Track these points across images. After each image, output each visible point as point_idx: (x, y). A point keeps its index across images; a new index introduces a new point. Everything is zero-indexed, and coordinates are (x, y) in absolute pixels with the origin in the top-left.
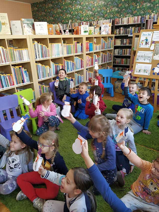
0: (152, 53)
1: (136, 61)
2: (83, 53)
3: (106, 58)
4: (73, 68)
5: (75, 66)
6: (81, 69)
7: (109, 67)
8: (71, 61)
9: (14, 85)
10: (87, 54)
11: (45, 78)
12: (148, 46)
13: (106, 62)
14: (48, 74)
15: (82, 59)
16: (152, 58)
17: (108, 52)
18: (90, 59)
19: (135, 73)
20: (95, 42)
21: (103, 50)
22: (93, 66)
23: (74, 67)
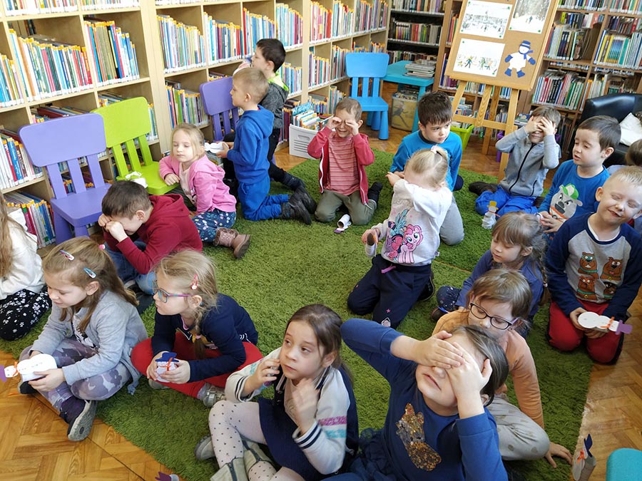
0: (509, 8)
1: (461, 30)
3: (370, 17)
6: (293, 47)
7: (375, 46)
8: (265, 18)
9: (90, 82)
11: (185, 67)
14: (196, 53)
15: (298, 13)
16: (506, 25)
18: (321, 14)
19: (457, 68)
22: (329, 39)
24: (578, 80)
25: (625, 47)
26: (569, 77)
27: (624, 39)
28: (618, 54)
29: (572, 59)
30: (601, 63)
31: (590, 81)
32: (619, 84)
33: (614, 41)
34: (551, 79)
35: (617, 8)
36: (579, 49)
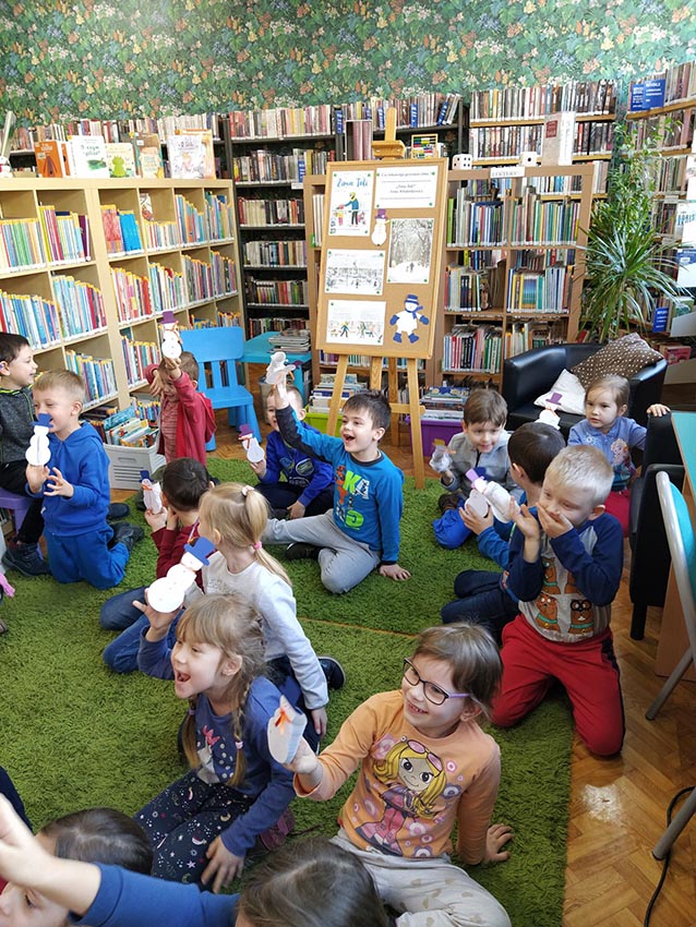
0: (381, 255)
1: (325, 289)
2: (93, 258)
3: (210, 281)
4: (51, 329)
5: (61, 320)
6: (92, 333)
7: (226, 318)
8: (36, 298)
10: (113, 264)
12: (361, 230)
13: (212, 295)
15: (92, 286)
16: (382, 277)
17: (214, 254)
18: (131, 284)
19: (330, 339)
20: (149, 209)
21: (190, 245)
22: (150, 316)
23: (57, 325)
24: (494, 335)
25: (540, 287)
26: (481, 332)
27: (537, 277)
28: (534, 296)
29: (479, 309)
30: (516, 311)
31: (507, 334)
32: (544, 333)
33: (525, 281)
34: (460, 337)
35: (520, 240)
36: (487, 295)
